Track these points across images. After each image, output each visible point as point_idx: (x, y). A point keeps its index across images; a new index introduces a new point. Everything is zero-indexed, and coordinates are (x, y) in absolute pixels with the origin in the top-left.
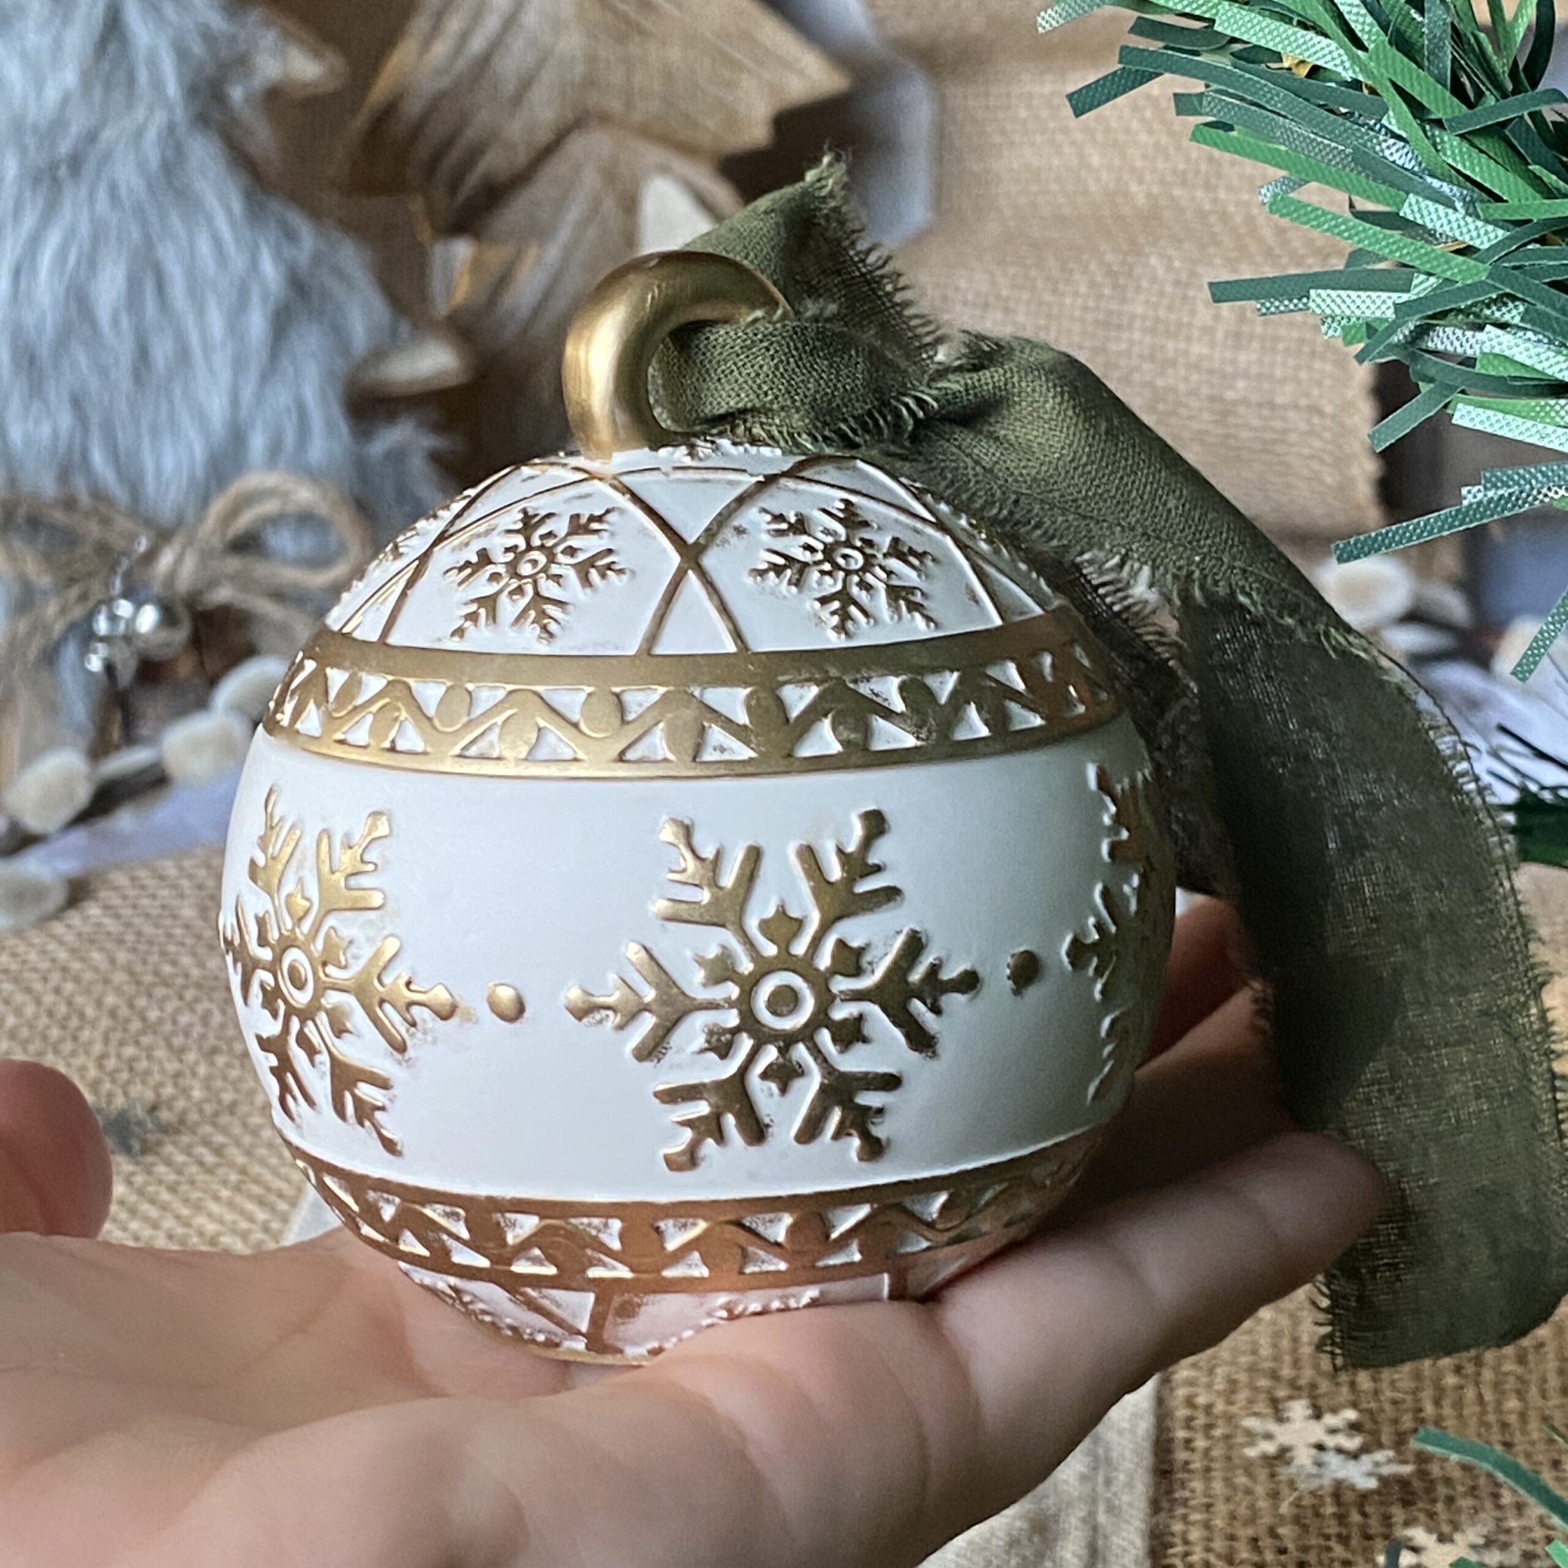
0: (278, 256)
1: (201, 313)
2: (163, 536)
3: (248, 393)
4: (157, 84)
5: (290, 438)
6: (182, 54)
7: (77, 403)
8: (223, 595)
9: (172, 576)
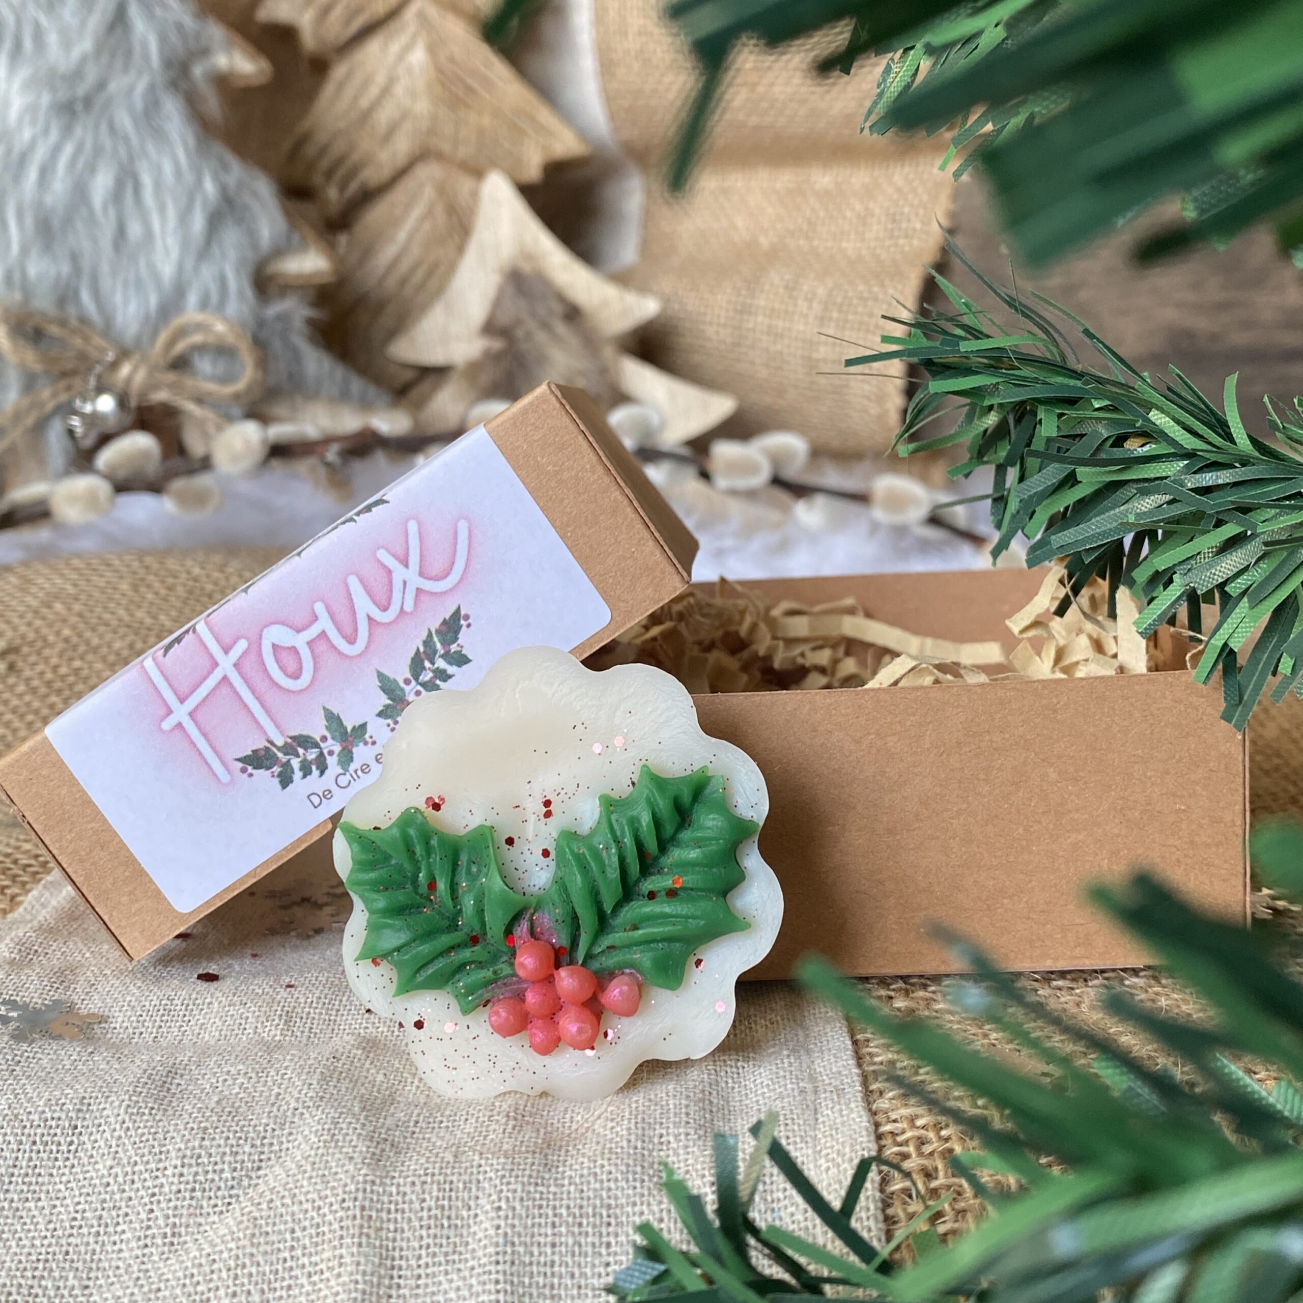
0: (216, 178)
1: (162, 209)
2: (124, 354)
3: (189, 265)
4: (146, 57)
5: (214, 298)
6: (163, 40)
7: (75, 259)
8: (161, 396)
9: (129, 380)
